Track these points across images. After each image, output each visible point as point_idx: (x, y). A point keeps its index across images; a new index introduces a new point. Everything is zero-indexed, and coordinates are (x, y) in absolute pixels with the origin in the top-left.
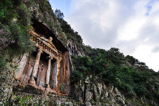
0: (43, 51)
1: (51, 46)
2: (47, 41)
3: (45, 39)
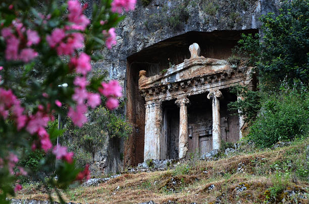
0: (188, 97)
1: (203, 67)
2: (182, 68)
3: (178, 67)
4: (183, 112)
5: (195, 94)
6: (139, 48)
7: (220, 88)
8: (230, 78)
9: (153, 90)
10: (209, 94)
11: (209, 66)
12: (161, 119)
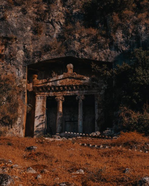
2: (62, 78)
3: (59, 77)
6: (36, 61)
7: (84, 94)
8: (92, 89)
9: (42, 89)
10: (77, 97)
11: (79, 80)
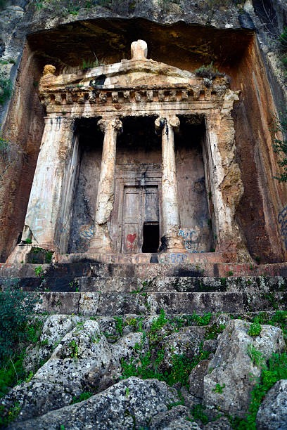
0: (120, 118)
1: (151, 75)
2: (117, 71)
3: (110, 67)
4: (110, 141)
5: (133, 114)
6: (50, 24)
7: (177, 112)
8: (197, 100)
9: (64, 97)
10: (157, 120)
11: (162, 76)
12: (70, 146)
